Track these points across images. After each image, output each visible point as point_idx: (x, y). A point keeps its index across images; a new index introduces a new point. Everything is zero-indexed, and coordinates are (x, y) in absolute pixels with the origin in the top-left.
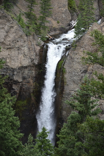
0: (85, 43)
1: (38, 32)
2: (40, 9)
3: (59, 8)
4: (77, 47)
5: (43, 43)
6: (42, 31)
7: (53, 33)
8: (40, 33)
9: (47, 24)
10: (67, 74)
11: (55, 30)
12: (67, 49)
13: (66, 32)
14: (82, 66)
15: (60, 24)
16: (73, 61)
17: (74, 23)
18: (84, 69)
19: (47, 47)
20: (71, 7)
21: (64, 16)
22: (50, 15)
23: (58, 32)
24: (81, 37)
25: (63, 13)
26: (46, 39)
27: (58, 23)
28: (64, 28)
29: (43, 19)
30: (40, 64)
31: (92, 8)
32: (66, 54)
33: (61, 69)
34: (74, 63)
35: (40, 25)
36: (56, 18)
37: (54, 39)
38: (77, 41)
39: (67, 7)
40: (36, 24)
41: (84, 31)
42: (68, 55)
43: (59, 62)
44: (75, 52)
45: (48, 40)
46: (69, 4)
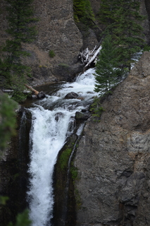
0: (124, 104)
1: (5, 80)
3: (52, 18)
4: (104, 115)
5: (18, 107)
6: (14, 77)
7: (40, 82)
8: (9, 82)
9: (25, 61)
10: (83, 181)
11: (45, 73)
12: (78, 120)
13: (72, 79)
14: (118, 161)
15: (57, 58)
16: (95, 150)
17: (92, 55)
18: (124, 168)
19: (29, 116)
20: (80, 16)
21: (65, 39)
22: (31, 37)
23: (52, 78)
24: (113, 89)
25: (62, 31)
26: (24, 98)
27: (51, 55)
28: (68, 69)
30: (13, 160)
31: (137, 17)
32: (76, 131)
33: (66, 169)
34: (100, 154)
35: (9, 62)
36: (46, 45)
37: (44, 97)
39: (71, 17)
41: (119, 74)
42: (83, 133)
43: (60, 153)
44: (100, 126)
45: (30, 101)
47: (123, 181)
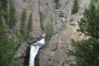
0: (50, 46)
2: (27, 28)
3: (36, 28)
4: (45, 48)
5: (28, 45)
6: (28, 39)
7: (33, 40)
8: (26, 40)
9: (30, 36)
10: (41, 61)
12: (40, 49)
13: (40, 40)
14: (48, 57)
15: (37, 36)
16: (44, 55)
17: (44, 35)
18: (49, 59)
19: (30, 47)
20: (42, 28)
21: (38, 32)
22: (32, 31)
23: (35, 40)
24: (48, 43)
25: (38, 30)
26: (29, 44)
27: (36, 35)
28: (39, 38)
29: (28, 33)
30: (27, 56)
32: (40, 51)
33: (37, 58)
34: (44, 56)
35: (27, 36)
36: (34, 33)
38: (46, 44)
39: (40, 28)
40: (25, 36)
41: (49, 40)
42: (41, 51)
44: (45, 50)
45: (30, 44)
46: (41, 26)
47: (49, 61)
